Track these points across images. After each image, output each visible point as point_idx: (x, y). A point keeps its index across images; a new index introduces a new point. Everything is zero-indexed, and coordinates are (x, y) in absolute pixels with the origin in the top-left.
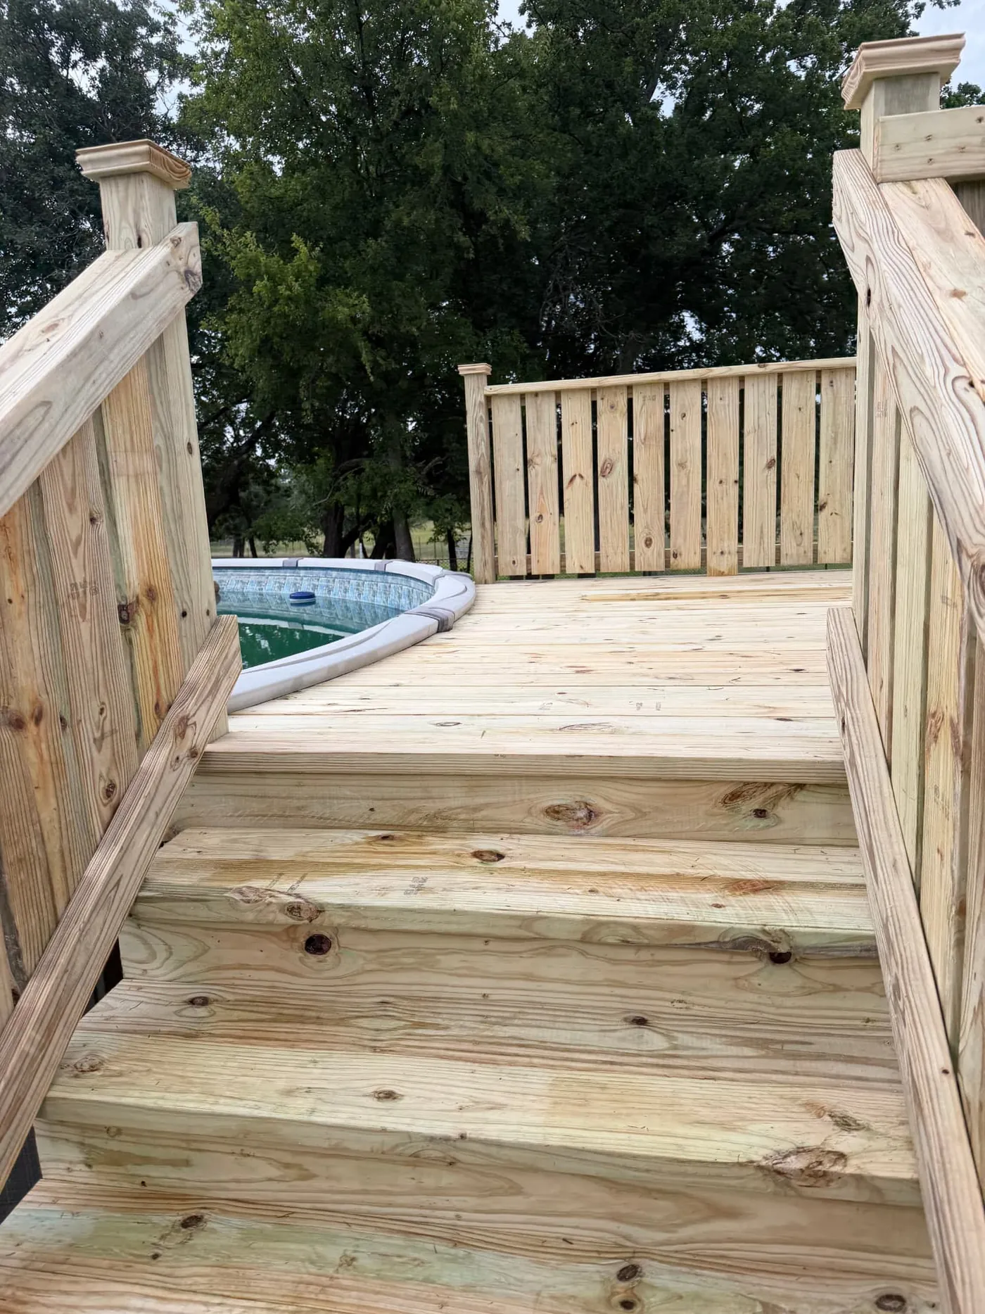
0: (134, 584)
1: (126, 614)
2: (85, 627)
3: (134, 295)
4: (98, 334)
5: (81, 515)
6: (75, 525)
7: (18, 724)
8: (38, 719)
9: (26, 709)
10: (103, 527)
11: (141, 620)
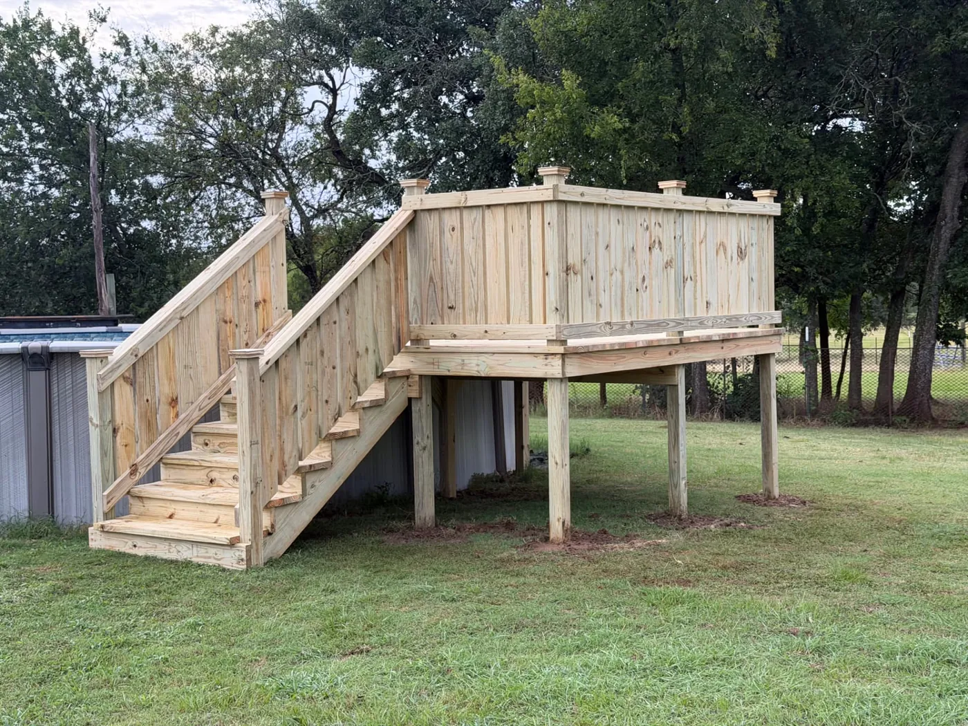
0: (260, 298)
1: (257, 305)
2: (244, 306)
3: (265, 230)
4: (253, 241)
5: (247, 280)
6: (245, 282)
7: (226, 322)
8: (230, 322)
9: (228, 320)
10: (252, 284)
11: (261, 307)
